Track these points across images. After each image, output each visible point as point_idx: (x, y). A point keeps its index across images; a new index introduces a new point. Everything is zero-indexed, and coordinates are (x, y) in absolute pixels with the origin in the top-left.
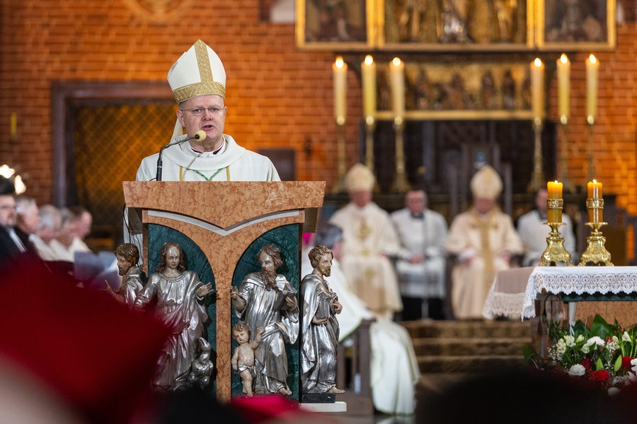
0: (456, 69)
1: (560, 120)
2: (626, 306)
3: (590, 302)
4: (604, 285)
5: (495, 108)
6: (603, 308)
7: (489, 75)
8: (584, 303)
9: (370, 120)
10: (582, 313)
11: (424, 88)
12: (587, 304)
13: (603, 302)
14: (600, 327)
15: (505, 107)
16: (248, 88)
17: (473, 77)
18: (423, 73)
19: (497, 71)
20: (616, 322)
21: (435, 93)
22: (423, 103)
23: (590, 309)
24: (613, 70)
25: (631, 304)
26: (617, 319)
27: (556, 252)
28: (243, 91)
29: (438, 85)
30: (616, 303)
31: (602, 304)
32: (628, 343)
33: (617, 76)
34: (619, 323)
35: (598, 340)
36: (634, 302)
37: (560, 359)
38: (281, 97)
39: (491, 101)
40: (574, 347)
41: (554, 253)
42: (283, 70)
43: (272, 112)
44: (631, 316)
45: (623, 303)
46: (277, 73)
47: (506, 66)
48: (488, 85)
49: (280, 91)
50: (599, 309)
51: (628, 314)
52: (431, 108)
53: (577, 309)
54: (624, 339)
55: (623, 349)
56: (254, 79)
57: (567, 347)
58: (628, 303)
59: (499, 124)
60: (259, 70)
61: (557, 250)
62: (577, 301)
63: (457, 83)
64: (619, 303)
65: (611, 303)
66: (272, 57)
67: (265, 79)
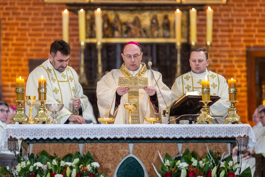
0: (136, 14)
1: (191, 43)
2: (60, 146)
3: (41, 144)
4: (45, 134)
5: (158, 37)
6: (47, 147)
7: (155, 18)
8: (37, 144)
9: (82, 44)
10: (36, 150)
11: (118, 25)
12: (39, 145)
13: (48, 144)
14: (43, 158)
15: (164, 37)
16: (23, 24)
17: (146, 19)
18: (117, 17)
19: (160, 16)
20: (55, 154)
21: (124, 28)
22: (117, 34)
23: (40, 147)
24: (233, 15)
25: (63, 145)
26: (56, 153)
27: (20, 116)
28: (20, 26)
29: (125, 24)
30: (55, 144)
31: (47, 145)
32: (56, 166)
33: (235, 19)
34: (57, 155)
35: (39, 164)
36: (65, 144)
37: (17, 174)
38: (43, 30)
39: (156, 33)
40: (25, 167)
41: (19, 117)
42: (43, 14)
43: (37, 38)
44: (63, 151)
45: (59, 144)
46: (40, 16)
47: (165, 13)
48: (154, 24)
49: (42, 27)
50: (45, 147)
51: (62, 151)
52: (122, 37)
53: (34, 147)
54: (53, 164)
55: (53, 169)
56: (27, 19)
57: (21, 168)
58: (62, 144)
59: (158, 45)
60: (30, 14)
61: (21, 115)
62: (33, 143)
63: (137, 22)
64: (57, 144)
65: (52, 144)
66: (37, 7)
67: (33, 19)
